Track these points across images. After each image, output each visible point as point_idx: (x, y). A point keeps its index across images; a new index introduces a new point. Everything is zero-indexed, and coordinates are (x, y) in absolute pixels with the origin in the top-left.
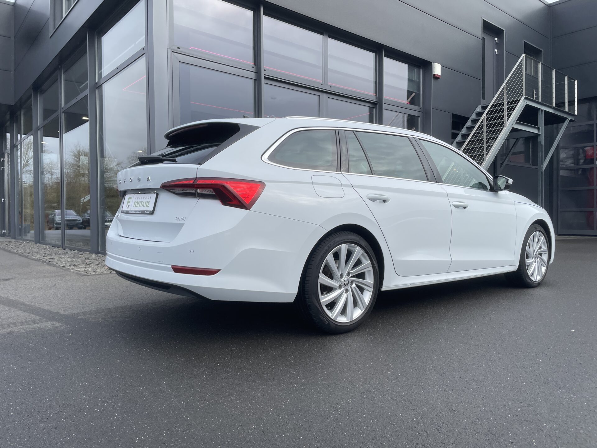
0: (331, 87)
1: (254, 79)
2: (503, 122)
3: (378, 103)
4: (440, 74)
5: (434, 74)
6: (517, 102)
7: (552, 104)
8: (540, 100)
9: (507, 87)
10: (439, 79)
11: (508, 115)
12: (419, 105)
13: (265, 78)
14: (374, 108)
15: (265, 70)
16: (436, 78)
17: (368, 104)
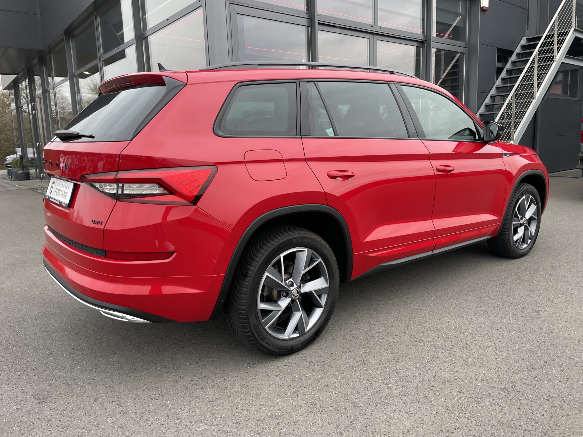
0: (381, 28)
1: (307, 26)
2: (554, 56)
3: (426, 42)
4: (488, 7)
5: (482, 6)
6: (567, 33)
9: (559, 19)
10: (486, 12)
12: (464, 40)
13: (319, 24)
14: (421, 47)
15: (319, 16)
16: (484, 10)
17: (416, 44)
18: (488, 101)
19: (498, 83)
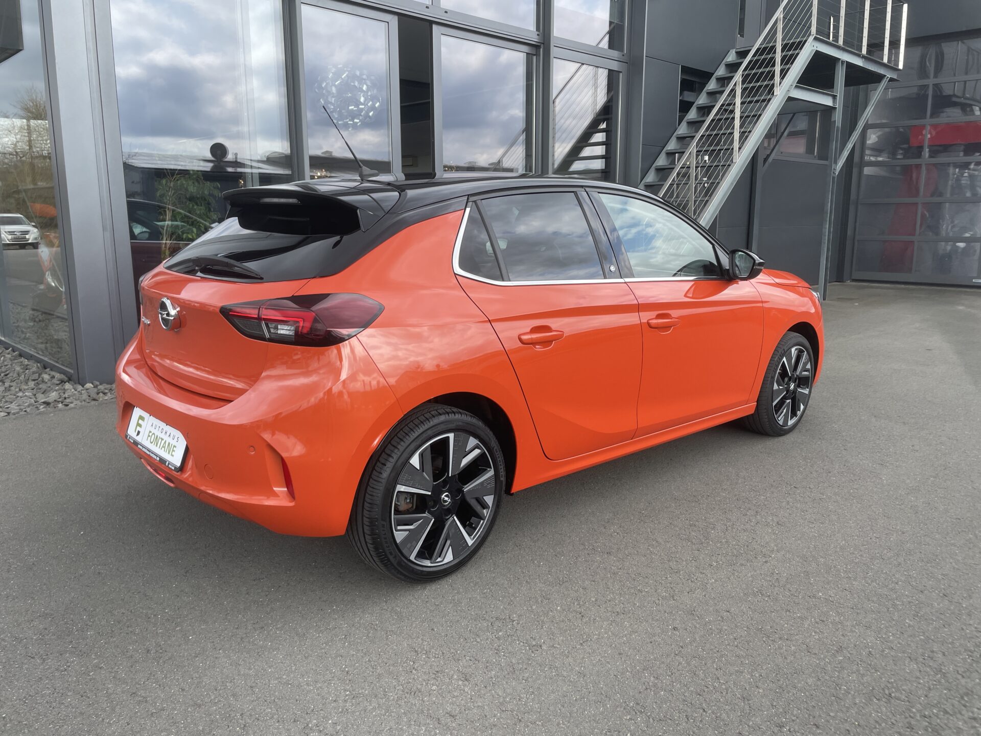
0: (446, 12)
3: (542, 45)
8: (841, 42)
9: (784, 18)
12: (620, 49)
14: (535, 55)
17: (525, 49)
18: (661, 161)
19: (682, 130)
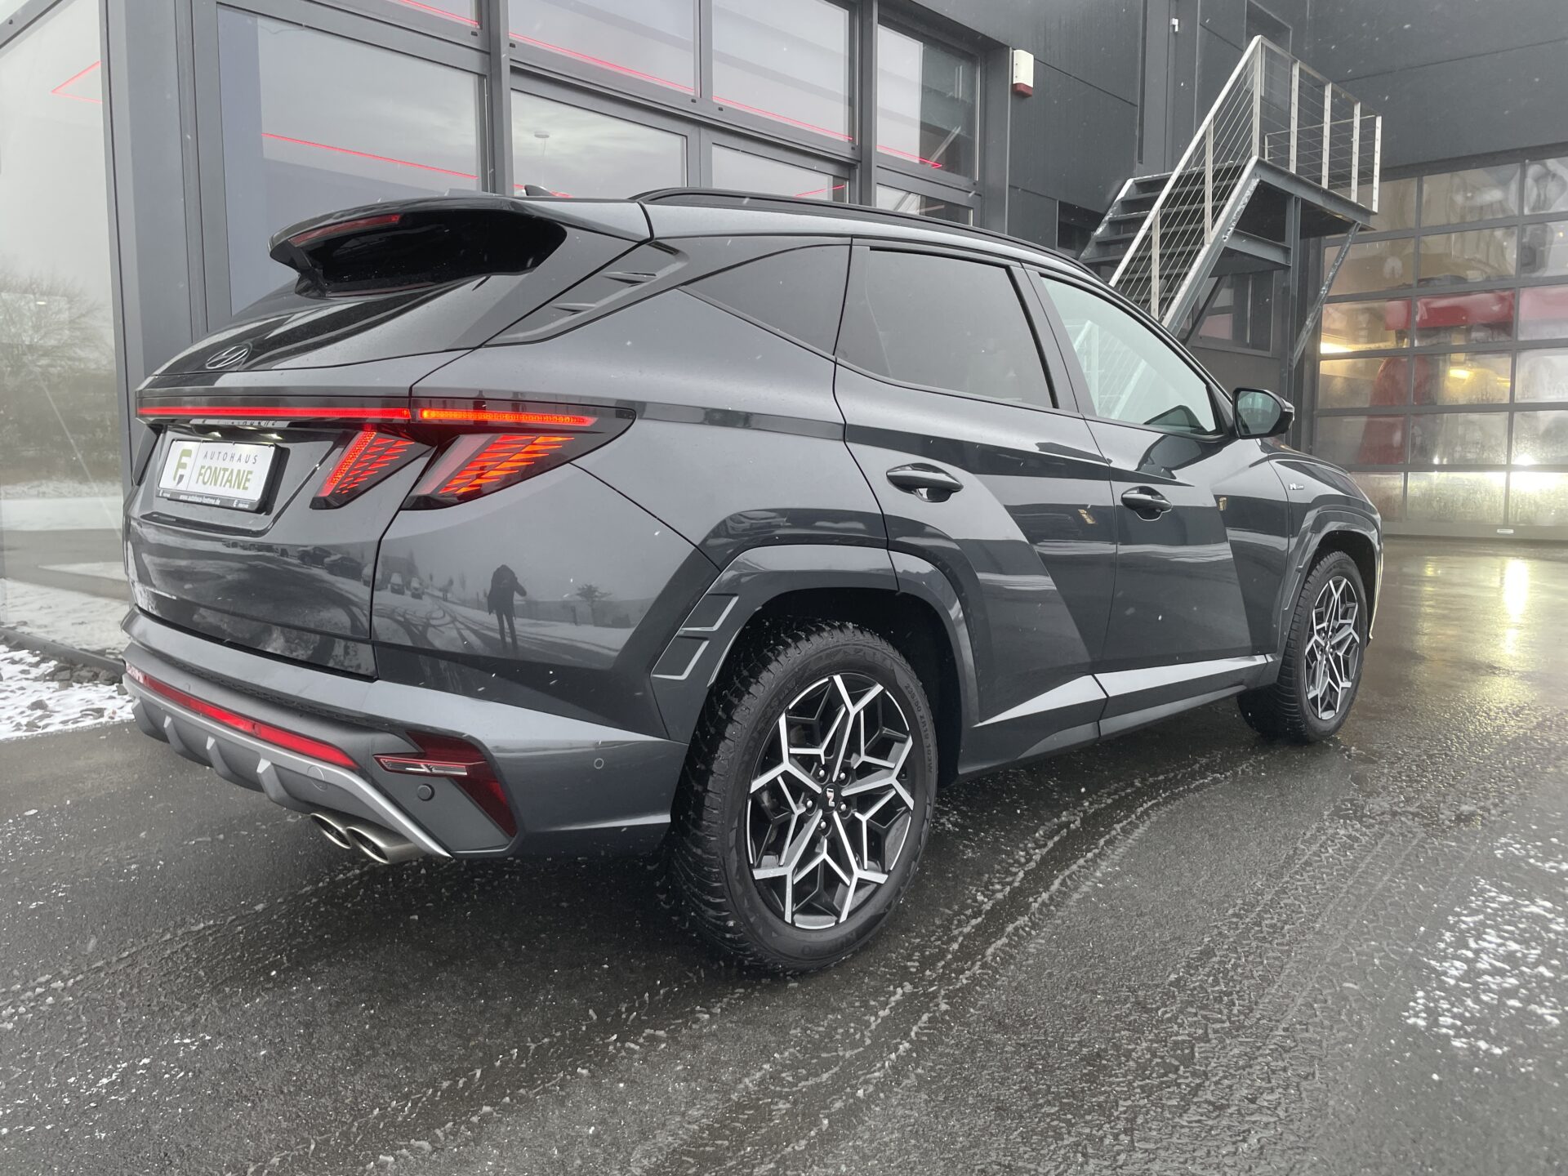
0: (722, 110)
1: (479, 74)
2: (1203, 230)
3: (859, 165)
4: (1032, 86)
5: (1014, 82)
6: (1237, 172)
7: (1319, 181)
8: (1293, 170)
9: (1215, 132)
10: (1028, 98)
11: (1214, 209)
12: (970, 172)
13: (514, 70)
14: (846, 179)
15: (512, 45)
16: (1019, 92)
17: (831, 168)
